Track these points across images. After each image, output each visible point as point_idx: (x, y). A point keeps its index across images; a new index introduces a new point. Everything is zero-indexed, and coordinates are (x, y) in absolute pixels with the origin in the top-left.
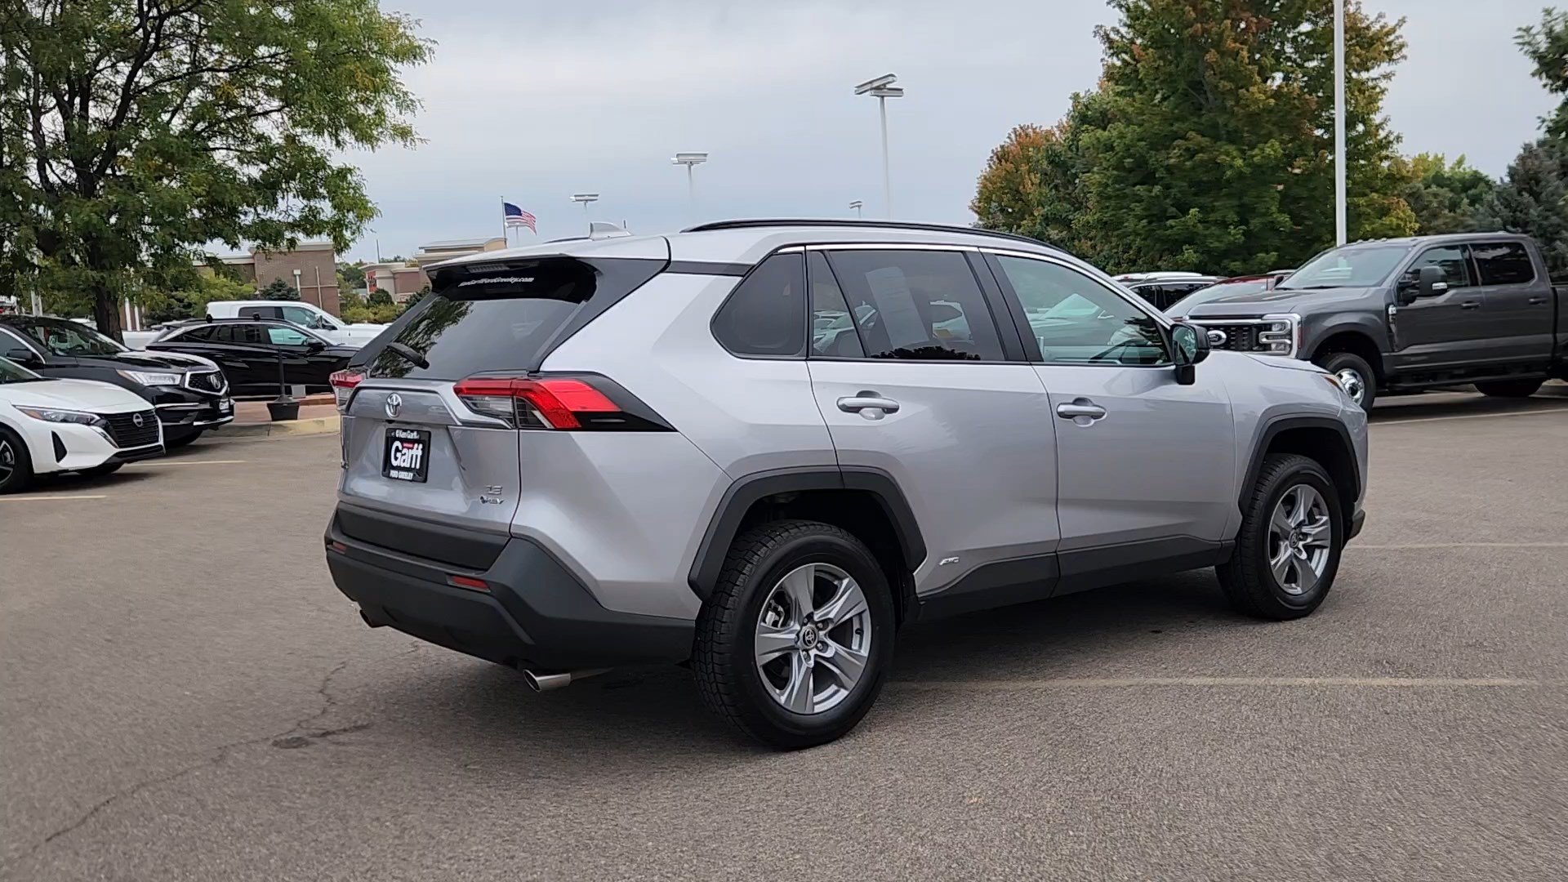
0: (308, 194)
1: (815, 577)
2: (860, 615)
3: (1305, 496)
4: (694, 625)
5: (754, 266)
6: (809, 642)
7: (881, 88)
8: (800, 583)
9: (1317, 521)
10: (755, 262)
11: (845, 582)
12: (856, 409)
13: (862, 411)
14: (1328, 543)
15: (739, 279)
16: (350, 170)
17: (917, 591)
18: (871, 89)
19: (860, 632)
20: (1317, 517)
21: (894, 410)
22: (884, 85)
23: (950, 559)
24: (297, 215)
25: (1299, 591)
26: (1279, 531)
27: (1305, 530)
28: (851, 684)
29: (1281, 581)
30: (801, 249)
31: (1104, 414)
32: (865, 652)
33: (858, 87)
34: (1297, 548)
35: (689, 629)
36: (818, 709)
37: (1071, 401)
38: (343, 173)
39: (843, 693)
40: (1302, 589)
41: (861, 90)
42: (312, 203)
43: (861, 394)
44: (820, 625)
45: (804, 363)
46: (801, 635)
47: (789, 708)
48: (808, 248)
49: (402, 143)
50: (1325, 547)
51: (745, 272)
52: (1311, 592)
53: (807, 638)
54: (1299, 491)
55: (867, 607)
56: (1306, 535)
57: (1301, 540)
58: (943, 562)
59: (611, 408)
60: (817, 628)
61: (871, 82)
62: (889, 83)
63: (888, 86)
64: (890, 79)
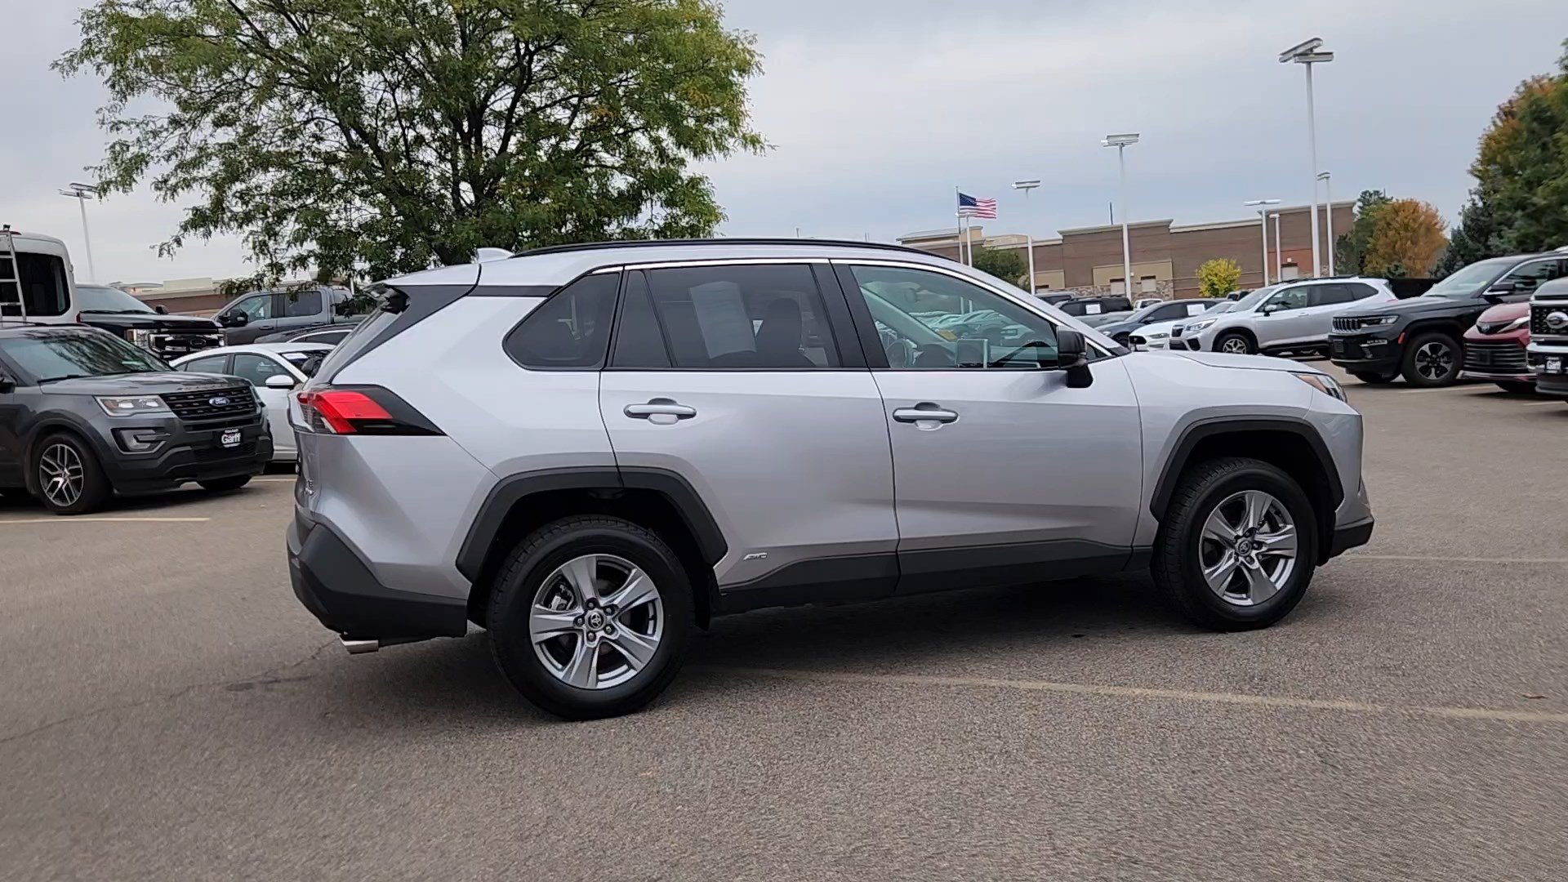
0: (669, 203)
1: (598, 566)
2: (653, 602)
3: (1257, 504)
4: (466, 603)
5: (560, 287)
6: (595, 624)
7: (1307, 54)
8: (581, 572)
9: (1280, 528)
10: (563, 284)
11: (634, 571)
12: (645, 416)
13: (652, 417)
14: (1294, 553)
15: (543, 299)
16: (701, 179)
17: (719, 583)
18: (1295, 56)
19: (655, 618)
20: (1281, 525)
21: (692, 416)
22: (1311, 50)
23: (755, 555)
24: (662, 223)
25: (1249, 602)
26: (1216, 537)
27: (1258, 538)
28: (640, 666)
29: (1220, 591)
30: (621, 269)
31: (955, 418)
32: (657, 638)
33: (1283, 54)
34: (1249, 556)
35: (460, 607)
36: (601, 685)
37: (914, 406)
38: (694, 182)
39: (632, 673)
40: (1253, 600)
41: (1285, 57)
42: (674, 211)
43: (653, 402)
44: (609, 610)
45: (598, 373)
46: (586, 617)
47: (569, 683)
48: (627, 268)
49: (752, 150)
50: (1291, 557)
51: (553, 294)
52: (1267, 605)
53: (592, 621)
54: (1247, 497)
55: (658, 596)
56: (1260, 544)
57: (1254, 548)
58: (748, 557)
59: (385, 416)
60: (605, 612)
61: (1295, 49)
62: (1316, 47)
63: (1316, 51)
64: (1315, 43)
